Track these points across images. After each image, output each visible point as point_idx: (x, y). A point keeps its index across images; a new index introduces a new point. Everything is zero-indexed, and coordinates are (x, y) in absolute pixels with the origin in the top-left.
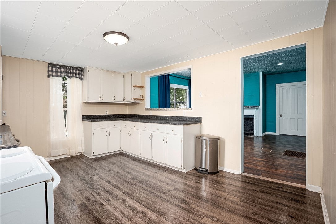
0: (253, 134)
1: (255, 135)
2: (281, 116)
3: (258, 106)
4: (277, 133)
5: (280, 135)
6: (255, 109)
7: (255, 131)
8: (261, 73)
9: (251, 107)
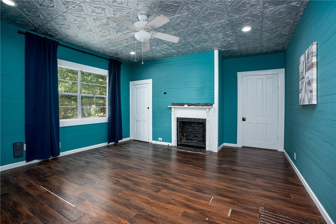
0: (204, 148)
1: (207, 149)
2: (244, 120)
3: (212, 104)
4: (239, 145)
5: (243, 147)
6: (208, 110)
7: (207, 143)
8: (216, 53)
9: (202, 106)
